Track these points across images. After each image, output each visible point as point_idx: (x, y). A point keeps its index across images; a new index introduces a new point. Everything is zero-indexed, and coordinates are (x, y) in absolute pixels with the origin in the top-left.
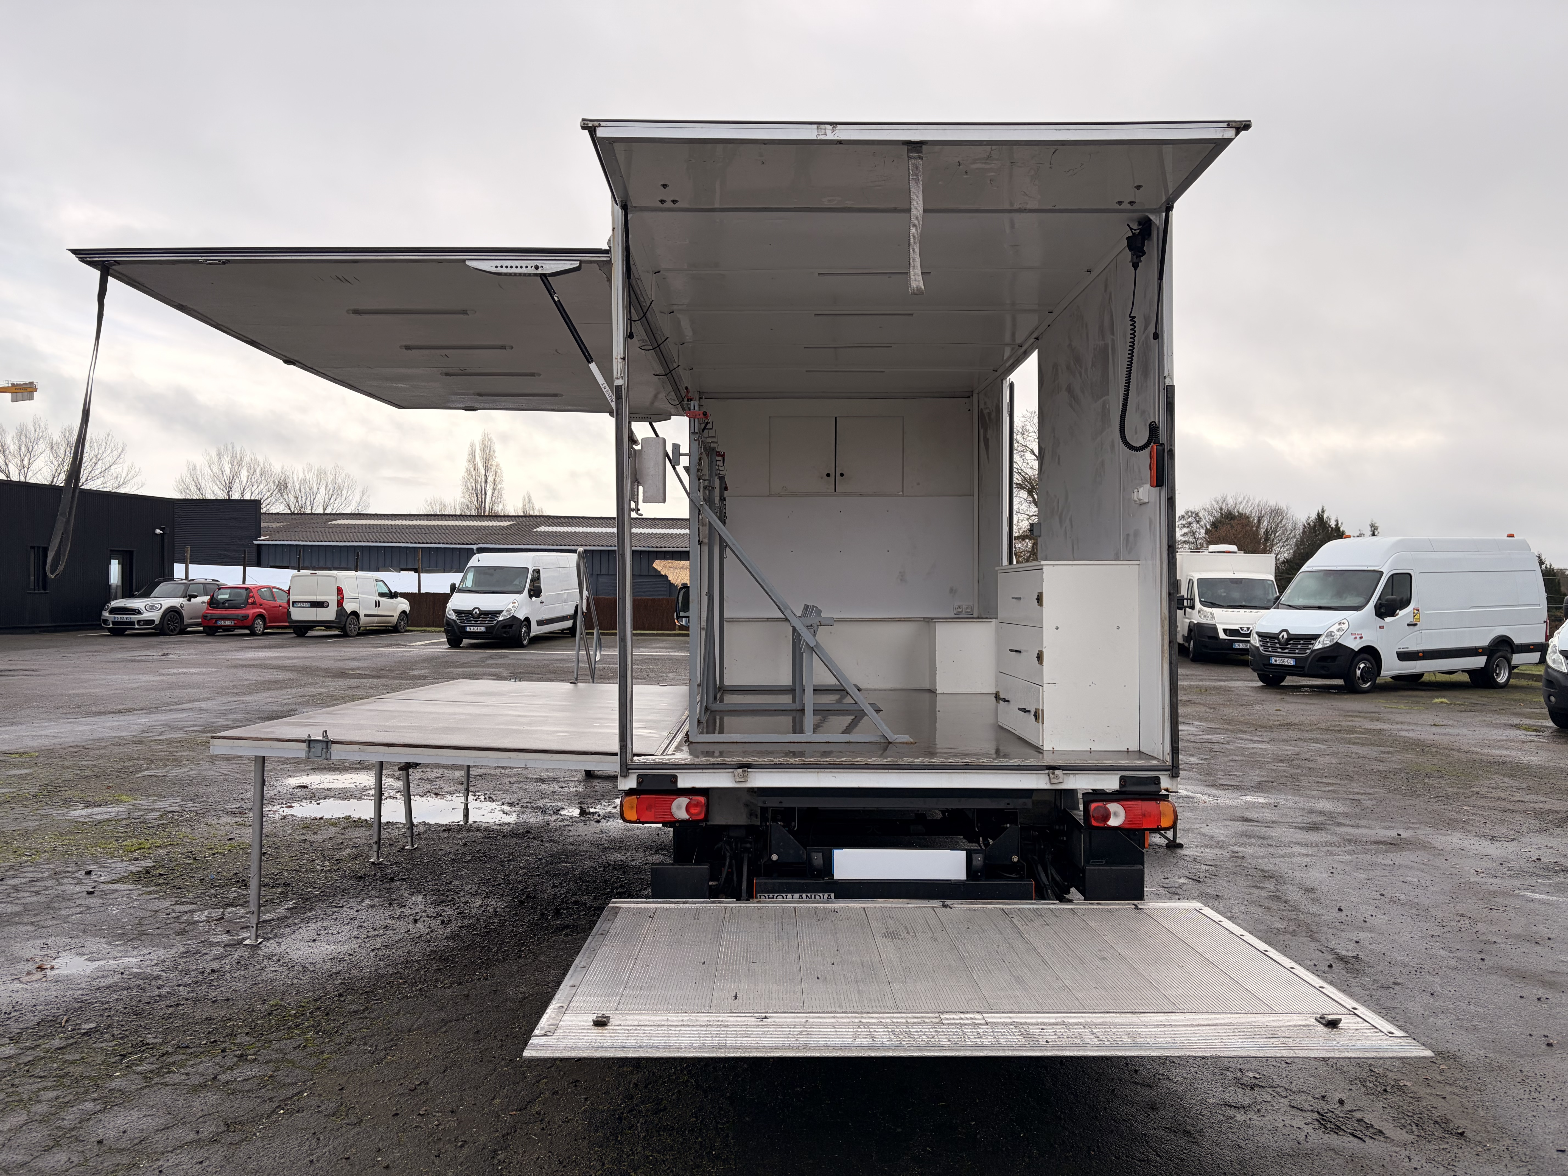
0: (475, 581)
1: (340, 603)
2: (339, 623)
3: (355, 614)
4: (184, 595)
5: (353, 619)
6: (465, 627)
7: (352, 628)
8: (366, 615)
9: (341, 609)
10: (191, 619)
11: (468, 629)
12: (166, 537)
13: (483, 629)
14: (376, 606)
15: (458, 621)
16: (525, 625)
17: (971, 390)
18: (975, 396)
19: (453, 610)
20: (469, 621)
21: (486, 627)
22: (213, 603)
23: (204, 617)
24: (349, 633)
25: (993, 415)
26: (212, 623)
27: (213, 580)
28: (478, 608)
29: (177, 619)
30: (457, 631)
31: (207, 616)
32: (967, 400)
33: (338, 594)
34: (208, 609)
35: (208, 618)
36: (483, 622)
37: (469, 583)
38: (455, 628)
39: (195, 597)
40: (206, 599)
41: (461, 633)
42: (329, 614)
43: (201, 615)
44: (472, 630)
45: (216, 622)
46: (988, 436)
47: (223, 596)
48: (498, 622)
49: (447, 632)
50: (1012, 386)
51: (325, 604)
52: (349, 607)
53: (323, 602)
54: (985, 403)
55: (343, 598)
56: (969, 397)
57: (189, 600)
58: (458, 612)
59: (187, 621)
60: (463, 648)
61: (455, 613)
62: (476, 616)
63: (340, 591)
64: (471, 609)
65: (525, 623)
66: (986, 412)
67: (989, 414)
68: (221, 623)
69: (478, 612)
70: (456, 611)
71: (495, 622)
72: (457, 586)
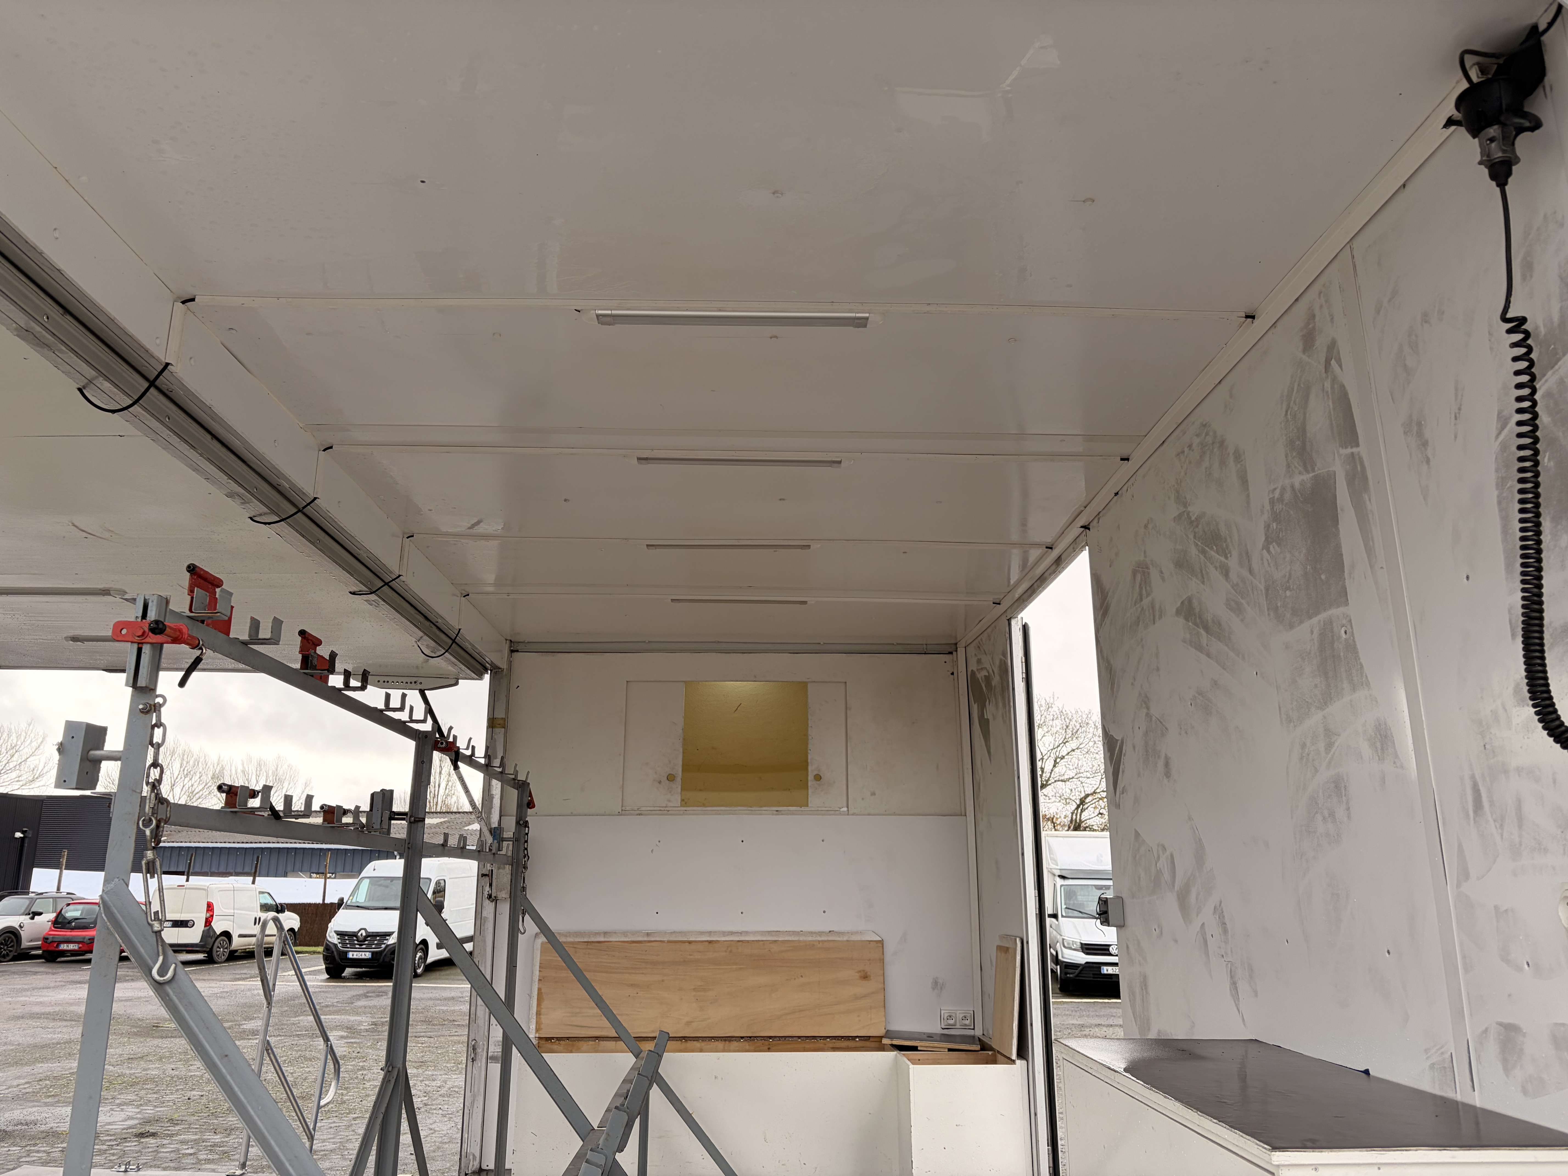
0: (370, 895)
1: (208, 922)
2: (203, 946)
3: (227, 935)
4: (27, 912)
5: (224, 940)
6: (346, 953)
7: (220, 952)
8: (240, 936)
9: (208, 930)
10: (31, 941)
11: (350, 955)
12: (27, 841)
13: (368, 955)
14: (255, 924)
15: (339, 945)
16: (421, 949)
17: (953, 642)
18: (961, 651)
19: (335, 932)
20: (353, 946)
21: (373, 953)
22: (60, 922)
23: (45, 939)
24: (216, 958)
25: (996, 680)
26: (52, 948)
27: (68, 893)
28: (365, 929)
29: (12, 941)
30: (337, 957)
31: (47, 939)
32: (947, 658)
33: (208, 911)
34: (51, 930)
35: (49, 941)
36: (369, 946)
37: (361, 898)
38: (335, 953)
39: (40, 914)
40: (52, 916)
41: (341, 959)
42: (193, 936)
43: (42, 936)
44: (355, 957)
45: (58, 946)
46: (988, 715)
47: (72, 913)
48: (388, 946)
49: (326, 959)
50: (1025, 629)
51: (190, 924)
52: (218, 927)
53: (187, 921)
54: (979, 661)
55: (212, 916)
56: (951, 653)
57: (32, 918)
58: (341, 934)
59: (25, 944)
60: (346, 980)
61: (338, 935)
62: (361, 938)
63: (210, 907)
64: (356, 930)
65: (421, 946)
66: (981, 675)
67: (988, 679)
68: (63, 947)
69: (364, 934)
70: (339, 933)
71: (383, 946)
72: (345, 901)
